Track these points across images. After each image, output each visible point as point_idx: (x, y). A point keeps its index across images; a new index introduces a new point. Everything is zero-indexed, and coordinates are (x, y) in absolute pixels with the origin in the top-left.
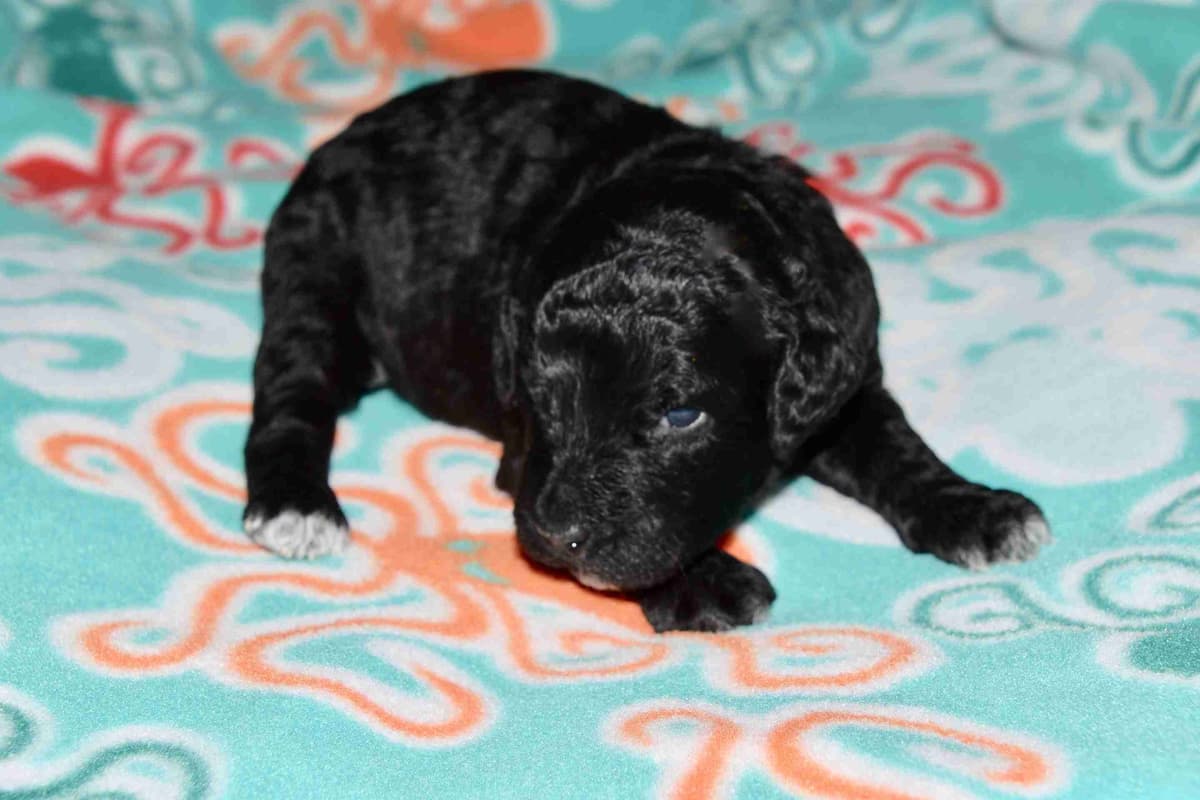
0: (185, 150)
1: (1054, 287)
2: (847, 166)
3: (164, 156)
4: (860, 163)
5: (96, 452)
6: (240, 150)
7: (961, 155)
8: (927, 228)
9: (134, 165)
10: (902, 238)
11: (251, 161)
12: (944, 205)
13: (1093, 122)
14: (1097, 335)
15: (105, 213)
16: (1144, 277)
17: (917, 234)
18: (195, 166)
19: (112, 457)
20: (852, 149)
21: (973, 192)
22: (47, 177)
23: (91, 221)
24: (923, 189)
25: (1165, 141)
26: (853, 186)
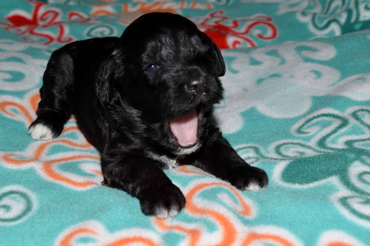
0: (56, 14)
1: (283, 62)
2: (236, 24)
3: (51, 16)
4: (239, 23)
5: (13, 107)
6: (72, 14)
7: (268, 22)
8: (255, 43)
9: (42, 19)
10: (249, 45)
11: (74, 18)
12: (260, 36)
13: (304, 14)
14: (292, 77)
15: (32, 32)
16: (307, 60)
17: (253, 45)
18: (58, 19)
19: (18, 109)
20: (238, 19)
21: (269, 33)
22: (18, 21)
23: (27, 35)
24: (256, 31)
25: (321, 20)
26: (236, 30)
